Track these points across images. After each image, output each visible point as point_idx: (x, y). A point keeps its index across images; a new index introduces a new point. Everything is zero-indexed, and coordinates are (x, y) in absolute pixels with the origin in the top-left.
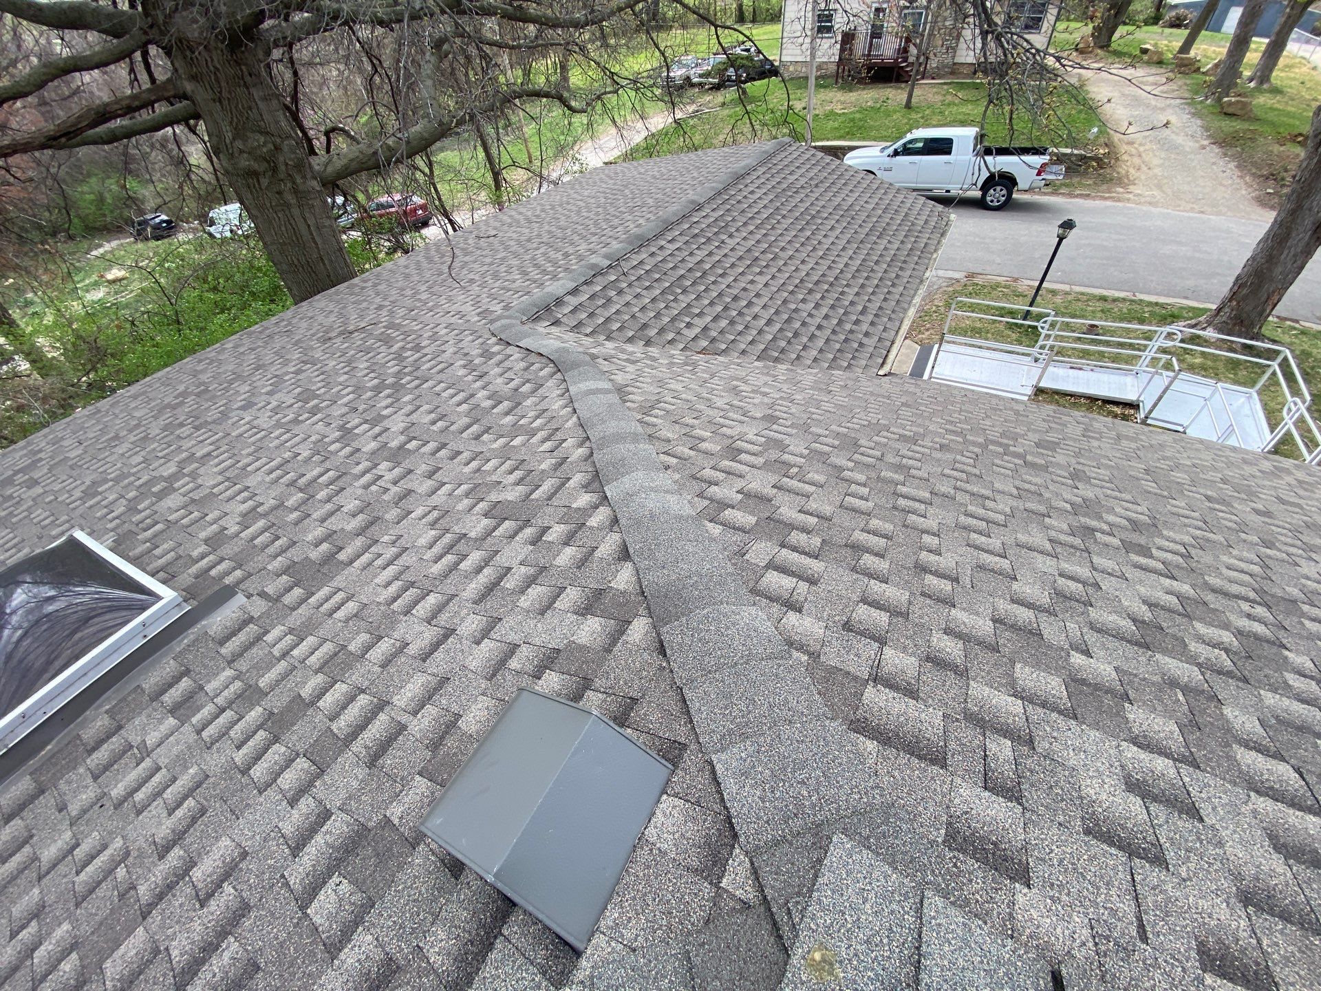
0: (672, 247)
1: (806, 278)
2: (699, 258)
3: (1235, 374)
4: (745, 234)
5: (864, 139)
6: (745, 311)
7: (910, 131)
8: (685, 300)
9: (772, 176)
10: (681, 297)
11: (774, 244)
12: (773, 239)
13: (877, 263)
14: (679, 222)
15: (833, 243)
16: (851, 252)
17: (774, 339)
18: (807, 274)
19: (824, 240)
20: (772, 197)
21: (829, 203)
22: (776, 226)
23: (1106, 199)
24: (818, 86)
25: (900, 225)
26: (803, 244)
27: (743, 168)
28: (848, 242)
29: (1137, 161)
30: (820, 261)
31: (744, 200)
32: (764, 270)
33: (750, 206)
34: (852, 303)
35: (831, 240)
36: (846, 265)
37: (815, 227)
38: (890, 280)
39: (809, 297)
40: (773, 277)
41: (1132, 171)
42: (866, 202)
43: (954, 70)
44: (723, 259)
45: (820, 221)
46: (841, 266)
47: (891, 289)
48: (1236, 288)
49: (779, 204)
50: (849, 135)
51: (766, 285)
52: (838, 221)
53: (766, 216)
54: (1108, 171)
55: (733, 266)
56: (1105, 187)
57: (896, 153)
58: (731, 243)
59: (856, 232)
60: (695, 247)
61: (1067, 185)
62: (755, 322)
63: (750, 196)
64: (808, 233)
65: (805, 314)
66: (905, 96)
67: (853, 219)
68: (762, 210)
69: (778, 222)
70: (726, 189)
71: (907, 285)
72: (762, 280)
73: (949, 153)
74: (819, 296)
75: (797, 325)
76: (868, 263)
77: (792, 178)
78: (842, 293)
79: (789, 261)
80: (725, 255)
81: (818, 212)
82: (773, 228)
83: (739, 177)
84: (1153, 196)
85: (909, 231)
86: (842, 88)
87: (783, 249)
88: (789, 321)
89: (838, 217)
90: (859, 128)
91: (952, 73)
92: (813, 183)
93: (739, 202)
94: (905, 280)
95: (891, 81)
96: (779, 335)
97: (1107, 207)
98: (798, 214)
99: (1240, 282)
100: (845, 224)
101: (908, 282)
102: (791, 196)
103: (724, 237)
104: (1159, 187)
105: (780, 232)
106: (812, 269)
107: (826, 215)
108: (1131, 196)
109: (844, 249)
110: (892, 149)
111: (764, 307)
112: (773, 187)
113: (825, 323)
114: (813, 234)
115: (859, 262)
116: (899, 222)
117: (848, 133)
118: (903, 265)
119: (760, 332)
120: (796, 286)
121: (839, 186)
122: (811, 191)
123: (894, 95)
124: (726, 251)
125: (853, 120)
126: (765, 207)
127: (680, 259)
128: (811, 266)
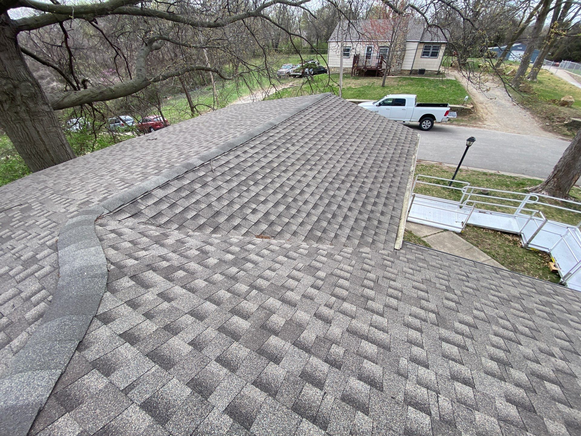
0: (253, 151)
1: (340, 173)
2: (270, 159)
3: (562, 216)
4: (302, 144)
5: (365, 99)
6: (299, 198)
7: (385, 95)
8: (255, 190)
9: (320, 111)
10: (252, 188)
11: (320, 150)
12: (320, 147)
13: (383, 162)
14: (260, 136)
15: (356, 150)
16: (367, 155)
17: (319, 220)
18: (341, 170)
19: (350, 148)
20: (319, 122)
21: (352, 126)
22: (322, 139)
23: (475, 127)
24: (344, 77)
25: (392, 139)
26: (338, 151)
27: (304, 106)
28: (365, 149)
29: (486, 111)
30: (349, 161)
31: (303, 124)
32: (313, 167)
33: (306, 127)
34: (370, 190)
35: (355, 148)
36: (365, 163)
37: (345, 140)
38: (391, 173)
39: (342, 186)
40: (319, 172)
41: (484, 115)
42: (373, 126)
43: (402, 72)
44: (287, 160)
45: (347, 137)
46: (361, 164)
47: (393, 179)
48: (556, 172)
49: (324, 127)
50: (358, 97)
51: (314, 178)
52: (358, 137)
53: (316, 133)
54: (474, 115)
55: (293, 164)
56: (473, 122)
57: (380, 105)
58: (293, 149)
59: (368, 143)
60: (268, 151)
61: (456, 121)
62: (305, 207)
63: (307, 121)
64: (341, 144)
65: (340, 199)
66: (381, 82)
67: (366, 135)
68: (314, 130)
69: (323, 137)
70: (293, 117)
71: (402, 176)
72: (311, 174)
73: (404, 105)
74: (349, 185)
75: (334, 207)
76: (377, 162)
77: (331, 113)
78: (364, 183)
79: (329, 162)
80: (288, 158)
81: (347, 131)
82: (320, 140)
83: (301, 111)
84: (495, 126)
85: (398, 142)
86: (354, 78)
87: (326, 153)
88: (329, 205)
89: (358, 135)
90: (362, 94)
91: (401, 74)
92: (343, 115)
93: (300, 125)
94: (401, 173)
95: (375, 76)
96: (322, 217)
97: (476, 131)
98: (335, 132)
99: (558, 169)
100: (362, 139)
101: (402, 174)
102: (331, 122)
103: (289, 145)
104: (498, 122)
105: (324, 143)
106: (344, 166)
107: (351, 133)
108: (485, 126)
109: (362, 153)
110: (378, 103)
111: (312, 194)
112: (321, 117)
113: (354, 205)
114: (344, 144)
115: (372, 162)
116: (391, 137)
117: (358, 96)
118: (398, 163)
119: (309, 215)
120: (334, 178)
121: (357, 117)
122: (342, 120)
123: (377, 81)
124: (289, 155)
125: (359, 91)
126: (315, 128)
127: (257, 160)
128: (343, 164)
